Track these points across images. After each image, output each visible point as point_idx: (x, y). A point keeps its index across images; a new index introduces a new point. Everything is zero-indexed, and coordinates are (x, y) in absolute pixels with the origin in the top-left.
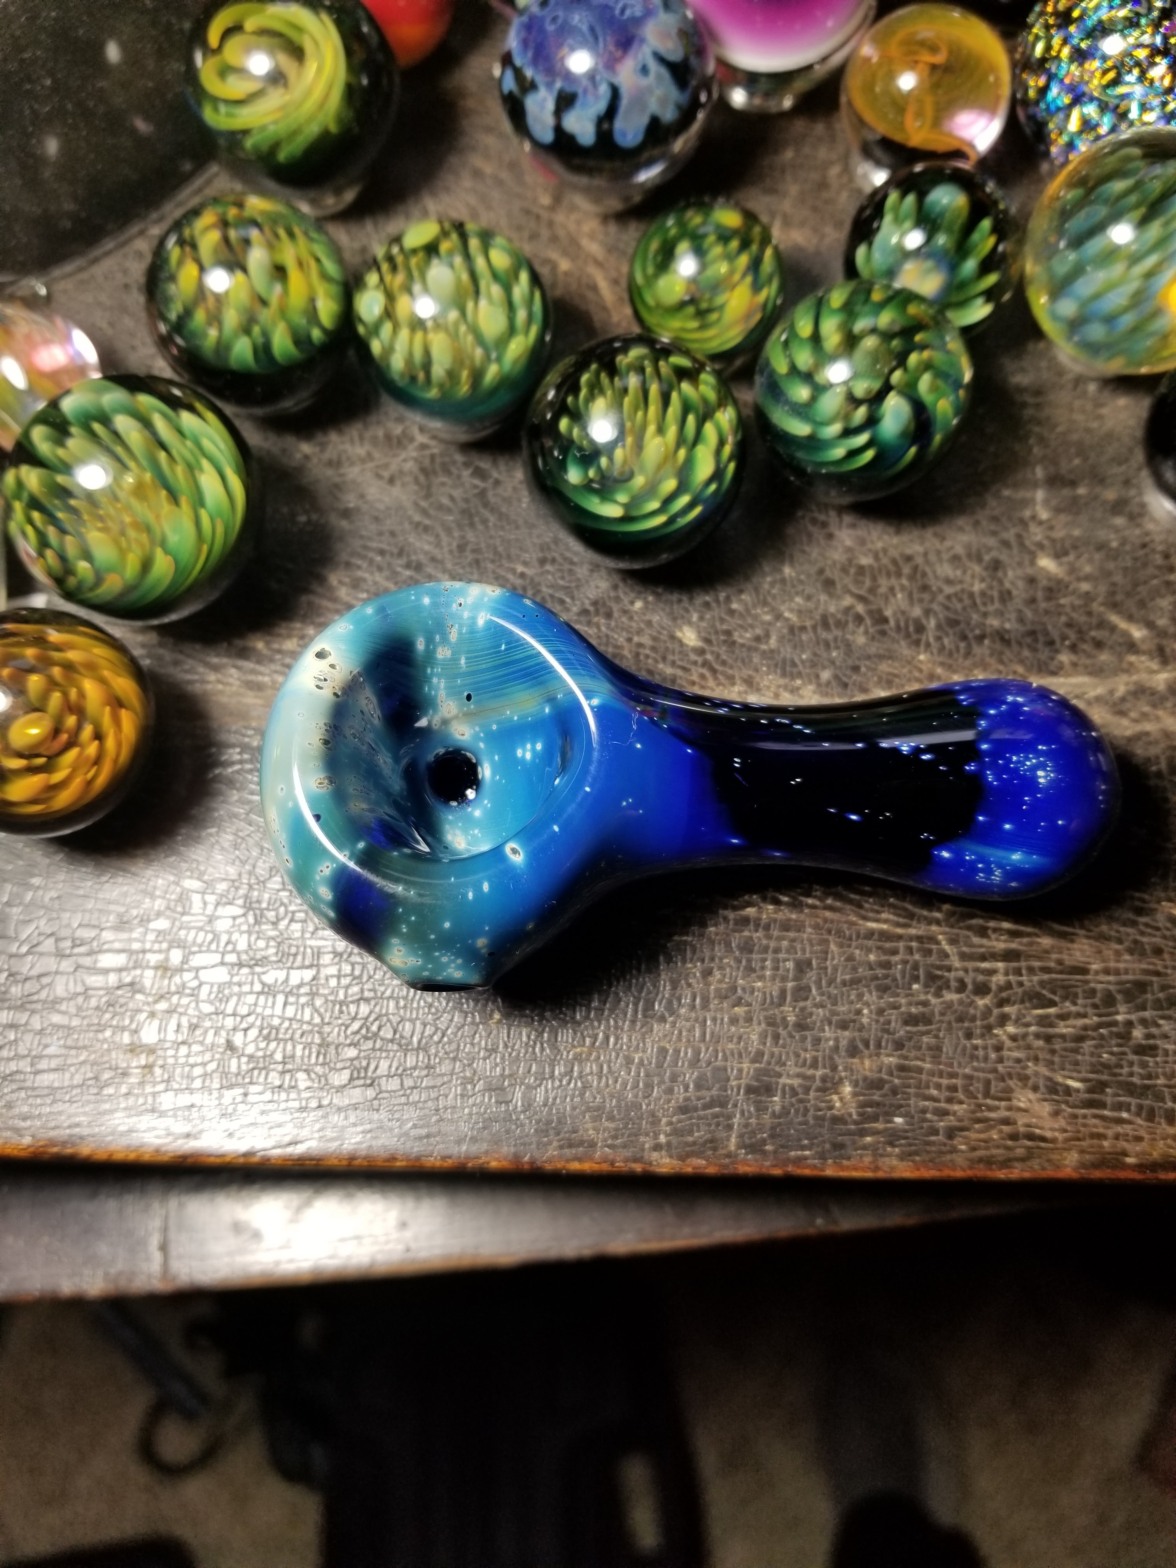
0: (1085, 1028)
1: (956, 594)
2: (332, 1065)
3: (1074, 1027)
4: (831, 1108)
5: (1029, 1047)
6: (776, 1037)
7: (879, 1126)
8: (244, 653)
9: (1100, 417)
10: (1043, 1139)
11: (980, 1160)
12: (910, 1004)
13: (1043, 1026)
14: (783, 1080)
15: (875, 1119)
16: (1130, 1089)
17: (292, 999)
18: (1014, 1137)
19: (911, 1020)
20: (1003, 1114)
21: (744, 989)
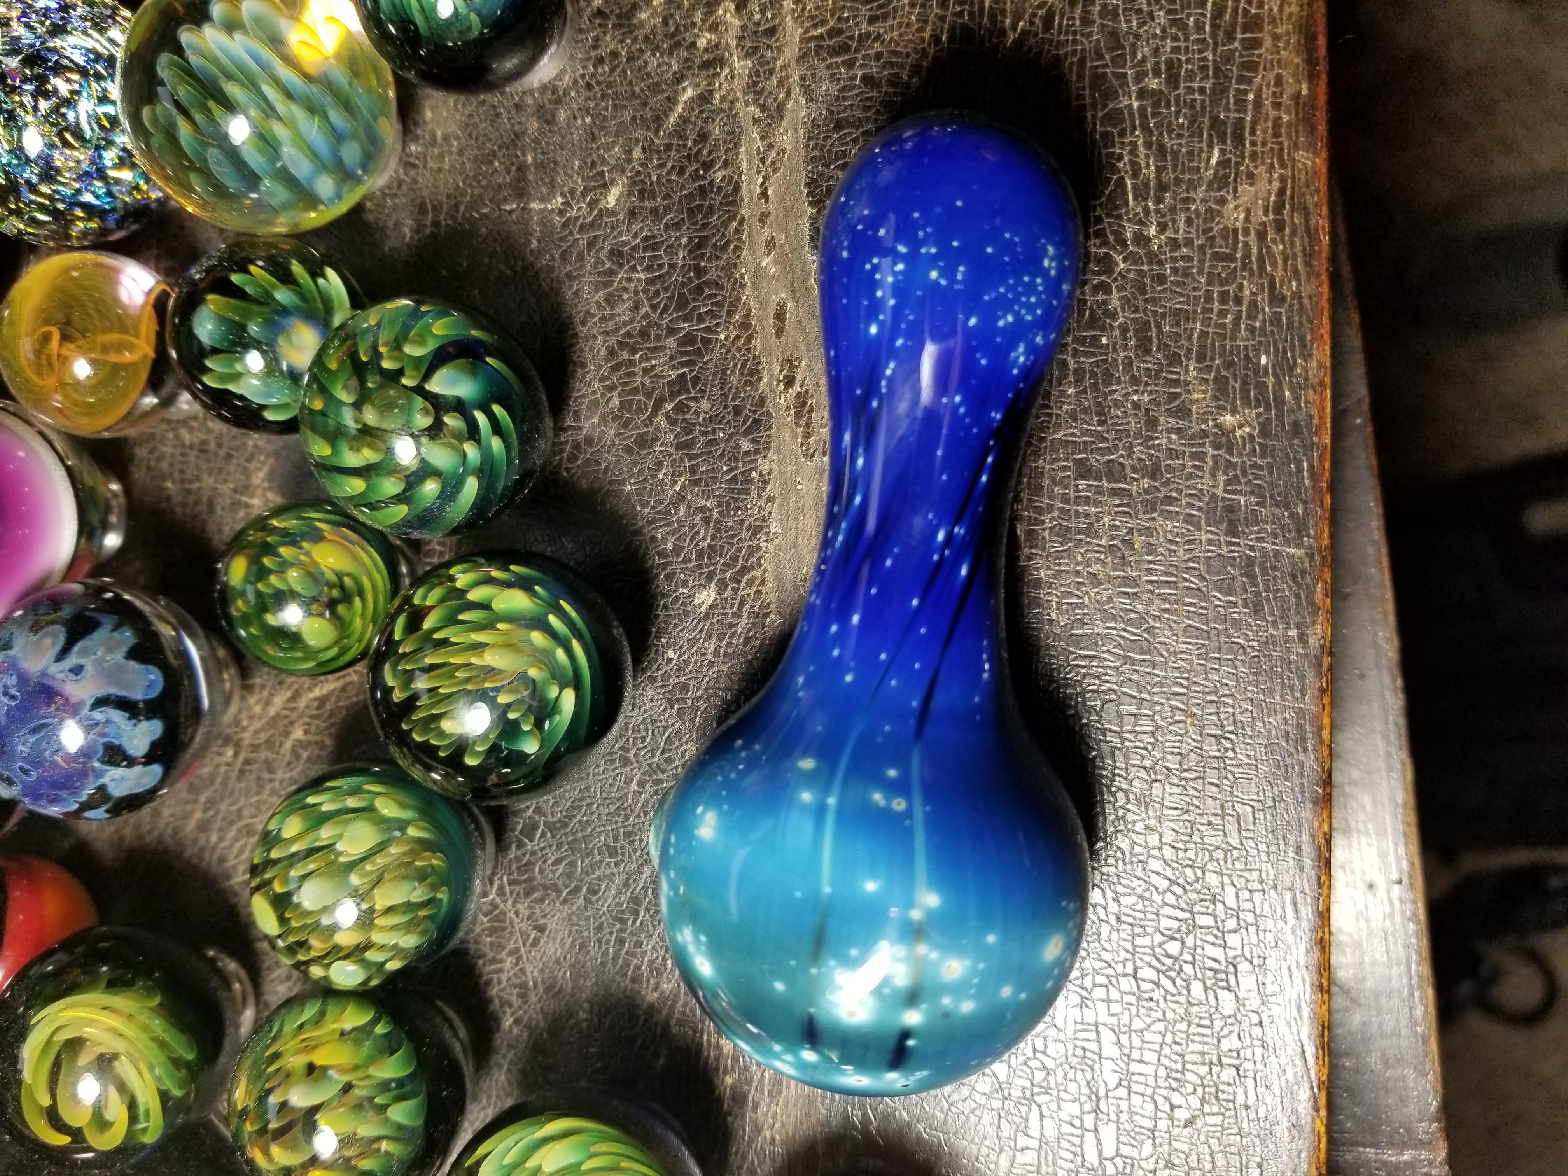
0: (1148, 145)
1: (650, 299)
2: (1212, 1010)
3: (1148, 157)
4: (1252, 438)
5: (1173, 210)
6: (1169, 501)
7: (1271, 382)
8: (739, 1098)
9: (446, 138)
10: (1281, 192)
11: (1308, 264)
12: (1125, 347)
13: (1148, 193)
14: (1220, 493)
15: (1261, 387)
16: (1220, 91)
17: (1136, 1055)
18: (1280, 227)
19: (1144, 347)
20: (1252, 239)
21: (1113, 538)
